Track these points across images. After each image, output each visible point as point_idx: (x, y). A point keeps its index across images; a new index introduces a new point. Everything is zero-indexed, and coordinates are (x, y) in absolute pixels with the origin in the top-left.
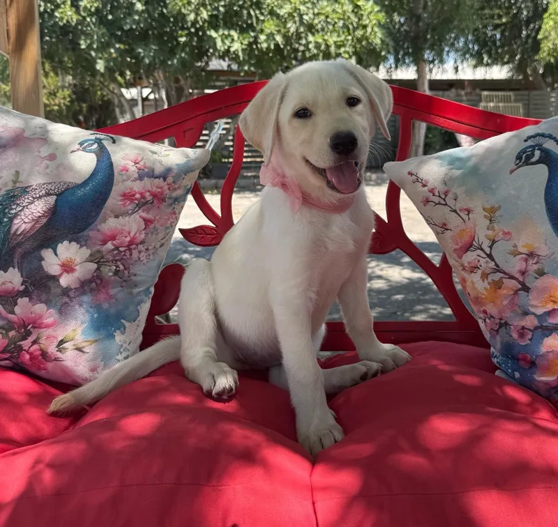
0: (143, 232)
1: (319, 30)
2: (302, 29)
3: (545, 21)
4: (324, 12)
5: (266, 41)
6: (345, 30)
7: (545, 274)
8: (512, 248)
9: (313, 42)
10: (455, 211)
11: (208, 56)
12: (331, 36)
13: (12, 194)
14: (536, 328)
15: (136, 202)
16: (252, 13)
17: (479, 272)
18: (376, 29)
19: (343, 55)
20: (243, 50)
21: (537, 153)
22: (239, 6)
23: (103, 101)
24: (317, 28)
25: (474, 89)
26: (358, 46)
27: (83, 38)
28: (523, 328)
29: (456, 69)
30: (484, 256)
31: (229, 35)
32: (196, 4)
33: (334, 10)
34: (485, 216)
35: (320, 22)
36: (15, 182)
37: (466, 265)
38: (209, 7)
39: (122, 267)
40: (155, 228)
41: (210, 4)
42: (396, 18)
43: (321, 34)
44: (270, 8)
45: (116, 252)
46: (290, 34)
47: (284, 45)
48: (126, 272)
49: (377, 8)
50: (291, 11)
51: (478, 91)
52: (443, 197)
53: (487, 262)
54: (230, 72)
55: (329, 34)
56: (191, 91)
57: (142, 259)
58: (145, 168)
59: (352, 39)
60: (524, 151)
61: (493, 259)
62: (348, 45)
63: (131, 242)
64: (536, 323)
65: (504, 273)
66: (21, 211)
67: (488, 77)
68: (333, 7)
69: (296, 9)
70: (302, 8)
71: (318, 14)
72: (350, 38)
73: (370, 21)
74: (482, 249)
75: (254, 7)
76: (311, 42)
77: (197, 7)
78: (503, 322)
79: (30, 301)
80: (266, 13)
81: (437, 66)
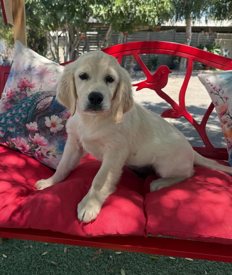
1: (141, 4)
2: (133, 4)
5: (116, 9)
6: (154, 4)
9: (138, 10)
10: (221, 98)
11: (88, 16)
12: (147, 7)
13: (38, 94)
17: (227, 124)
18: (168, 4)
19: (151, 16)
20: (105, 14)
23: (41, 37)
24: (140, 2)
25: (213, 32)
26: (159, 12)
27: (35, 9)
30: (229, 117)
31: (99, 7)
36: (40, 89)
37: (223, 120)
43: (142, 6)
46: (127, 6)
47: (124, 11)
51: (215, 33)
52: (218, 91)
53: (230, 120)
54: (97, 23)
55: (146, 6)
56: (80, 33)
59: (157, 8)
62: (154, 11)
66: (41, 101)
72: (155, 8)
74: (229, 115)
81: (197, 20)
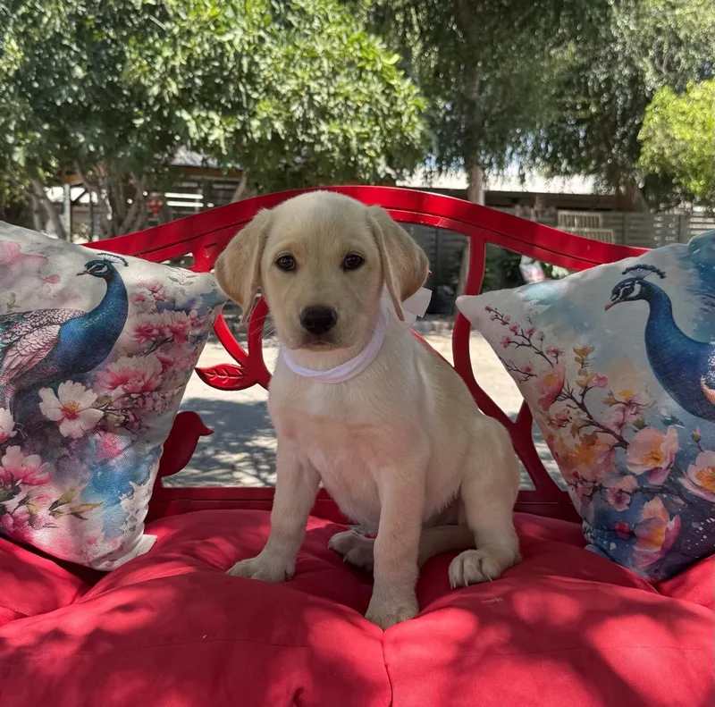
0: (160, 376)
1: (336, 116)
2: (311, 115)
3: (648, 115)
4: (342, 91)
5: (259, 128)
6: (372, 118)
7: (645, 426)
8: (607, 396)
9: (326, 132)
10: (541, 353)
11: (172, 146)
12: (352, 125)
13: (6, 321)
14: (636, 491)
15: (154, 339)
16: (242, 89)
17: (569, 425)
18: (415, 119)
19: (367, 152)
20: (226, 139)
21: (637, 288)
22: (223, 78)
23: (12, 203)
24: (332, 112)
25: (547, 207)
26: (389, 140)
28: (621, 491)
29: (522, 178)
30: (575, 405)
31: (208, 118)
32: (161, 72)
33: (356, 90)
34: (577, 359)
35: (337, 105)
36: (10, 306)
37: (553, 417)
38: (180, 78)
39: (132, 418)
40: (174, 372)
41: (182, 74)
42: (441, 103)
43: (338, 122)
44: (267, 83)
45: (126, 399)
46: (294, 120)
47: (286, 136)
48: (137, 424)
49: (416, 90)
50: (296, 88)
51: (553, 210)
52: (527, 336)
53: (578, 413)
54: (205, 169)
55: (349, 122)
56: (145, 194)
57: (157, 409)
58: (165, 298)
59: (381, 131)
60: (622, 285)
61: (585, 410)
62: (375, 139)
63: (145, 388)
64: (635, 484)
65: (598, 425)
66: (17, 341)
67: (567, 191)
68: (356, 85)
69: (303, 86)
70: (313, 85)
71: (335, 95)
72: (377, 128)
73: (407, 108)
74: (572, 398)
75: (244, 80)
76: (323, 132)
77: (163, 76)
78: (597, 484)
79: (22, 450)
80: (261, 90)
81: (495, 171)
